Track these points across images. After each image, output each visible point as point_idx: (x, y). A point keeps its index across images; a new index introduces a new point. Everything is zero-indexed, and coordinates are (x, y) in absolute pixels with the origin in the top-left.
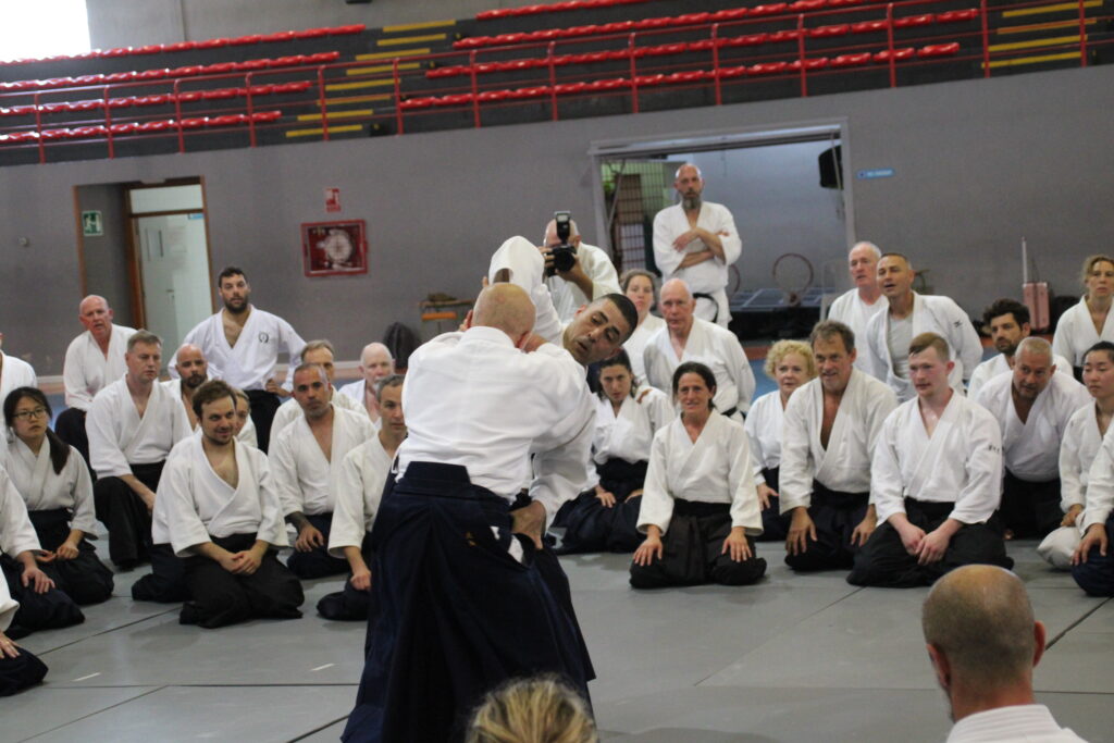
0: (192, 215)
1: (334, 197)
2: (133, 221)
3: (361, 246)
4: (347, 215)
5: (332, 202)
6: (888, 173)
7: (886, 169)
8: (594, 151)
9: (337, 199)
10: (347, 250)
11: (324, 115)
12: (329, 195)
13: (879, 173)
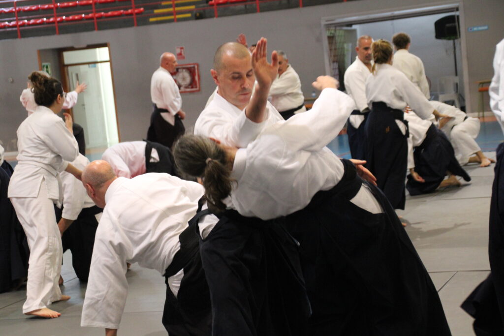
0: (90, 65)
1: (181, 52)
2: (66, 68)
3: (197, 78)
4: (188, 61)
5: (180, 54)
6: (486, 28)
7: (484, 25)
8: (323, 23)
9: (183, 53)
10: (188, 80)
11: (174, 8)
12: (178, 51)
13: (480, 28)
